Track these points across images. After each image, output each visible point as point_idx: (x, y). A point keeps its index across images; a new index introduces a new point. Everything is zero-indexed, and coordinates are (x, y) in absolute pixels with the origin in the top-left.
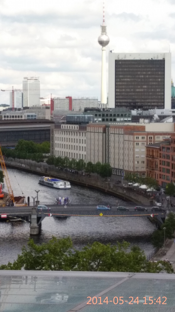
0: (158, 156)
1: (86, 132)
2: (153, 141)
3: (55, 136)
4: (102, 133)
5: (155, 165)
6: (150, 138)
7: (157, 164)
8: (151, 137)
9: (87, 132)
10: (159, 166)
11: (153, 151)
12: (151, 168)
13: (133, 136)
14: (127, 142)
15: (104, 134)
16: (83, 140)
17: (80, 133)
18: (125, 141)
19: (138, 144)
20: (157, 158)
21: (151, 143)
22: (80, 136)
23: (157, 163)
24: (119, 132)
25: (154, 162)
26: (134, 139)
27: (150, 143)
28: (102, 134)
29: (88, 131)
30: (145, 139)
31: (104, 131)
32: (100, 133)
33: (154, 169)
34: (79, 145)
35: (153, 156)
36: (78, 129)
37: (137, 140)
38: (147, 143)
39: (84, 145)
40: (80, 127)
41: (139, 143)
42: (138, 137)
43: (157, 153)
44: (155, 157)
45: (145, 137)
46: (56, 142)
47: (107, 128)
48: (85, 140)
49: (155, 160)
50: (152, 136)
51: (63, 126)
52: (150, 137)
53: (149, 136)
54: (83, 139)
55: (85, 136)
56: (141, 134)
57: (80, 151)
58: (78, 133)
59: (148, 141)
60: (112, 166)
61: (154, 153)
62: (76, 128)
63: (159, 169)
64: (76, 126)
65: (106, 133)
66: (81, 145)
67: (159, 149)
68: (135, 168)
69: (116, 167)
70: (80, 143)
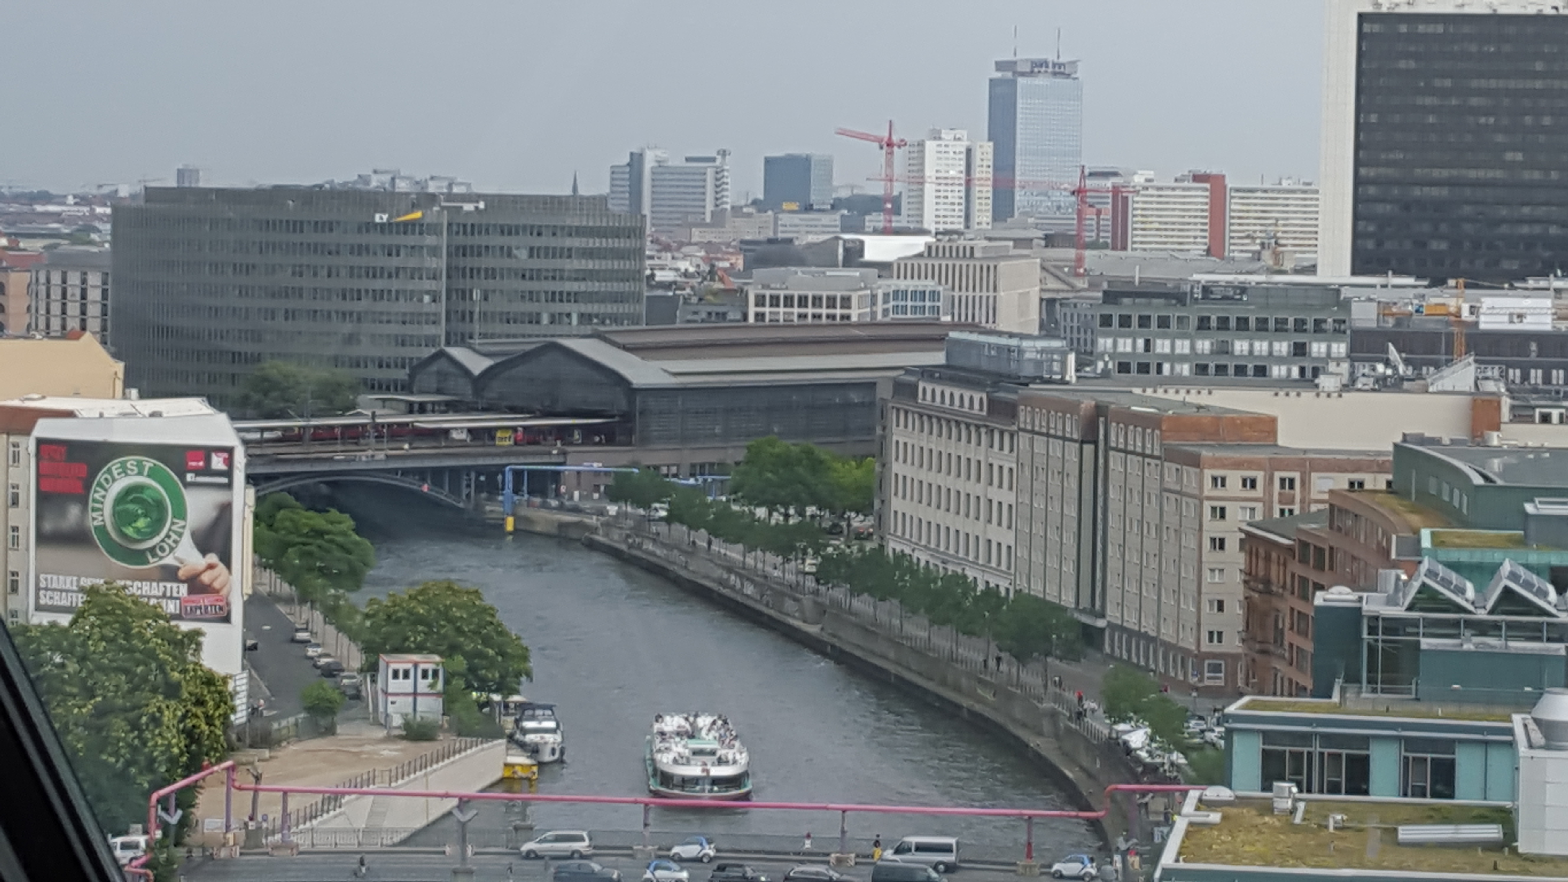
0: (1284, 587)
1: (1015, 428)
2: (1298, 499)
3: (895, 438)
4: (1075, 441)
5: (1276, 628)
6: (1282, 486)
7: (1280, 626)
8: (1292, 481)
9: (1020, 430)
10: (1288, 637)
11: (1268, 559)
12: (1258, 646)
13: (1198, 470)
14: (1173, 497)
15: (1088, 448)
16: (1001, 467)
17: (991, 432)
18: (1166, 494)
19: (1223, 516)
20: (1281, 596)
21: (1287, 508)
22: (992, 446)
23: (1283, 619)
24: (1144, 447)
25: (1273, 614)
26: (1201, 487)
27: (1282, 512)
28: (1077, 445)
29: (1022, 426)
30: (1259, 492)
31: (1089, 436)
32: (1072, 440)
33: (1272, 648)
34: (986, 496)
35: (1267, 582)
36: (984, 413)
37: (1219, 492)
38: (1270, 508)
39: (1008, 497)
40: (990, 401)
41: (1230, 507)
42: (1223, 480)
43: (1282, 568)
44: (1274, 589)
45: (1260, 476)
46: (897, 467)
47: (1102, 419)
48: (1011, 470)
49: (1276, 603)
50: (1296, 476)
51: (924, 390)
52: (1283, 480)
53: (1278, 475)
54: (1001, 463)
55: (1011, 450)
56: (1237, 465)
57: (989, 527)
58: (983, 430)
59: (1276, 497)
60: (1113, 614)
61: (1274, 568)
62: (976, 406)
63: (1287, 655)
64: (977, 397)
65: (1096, 443)
66: (996, 494)
67: (1290, 549)
68: (1205, 636)
69: (1131, 623)
70: (991, 484)
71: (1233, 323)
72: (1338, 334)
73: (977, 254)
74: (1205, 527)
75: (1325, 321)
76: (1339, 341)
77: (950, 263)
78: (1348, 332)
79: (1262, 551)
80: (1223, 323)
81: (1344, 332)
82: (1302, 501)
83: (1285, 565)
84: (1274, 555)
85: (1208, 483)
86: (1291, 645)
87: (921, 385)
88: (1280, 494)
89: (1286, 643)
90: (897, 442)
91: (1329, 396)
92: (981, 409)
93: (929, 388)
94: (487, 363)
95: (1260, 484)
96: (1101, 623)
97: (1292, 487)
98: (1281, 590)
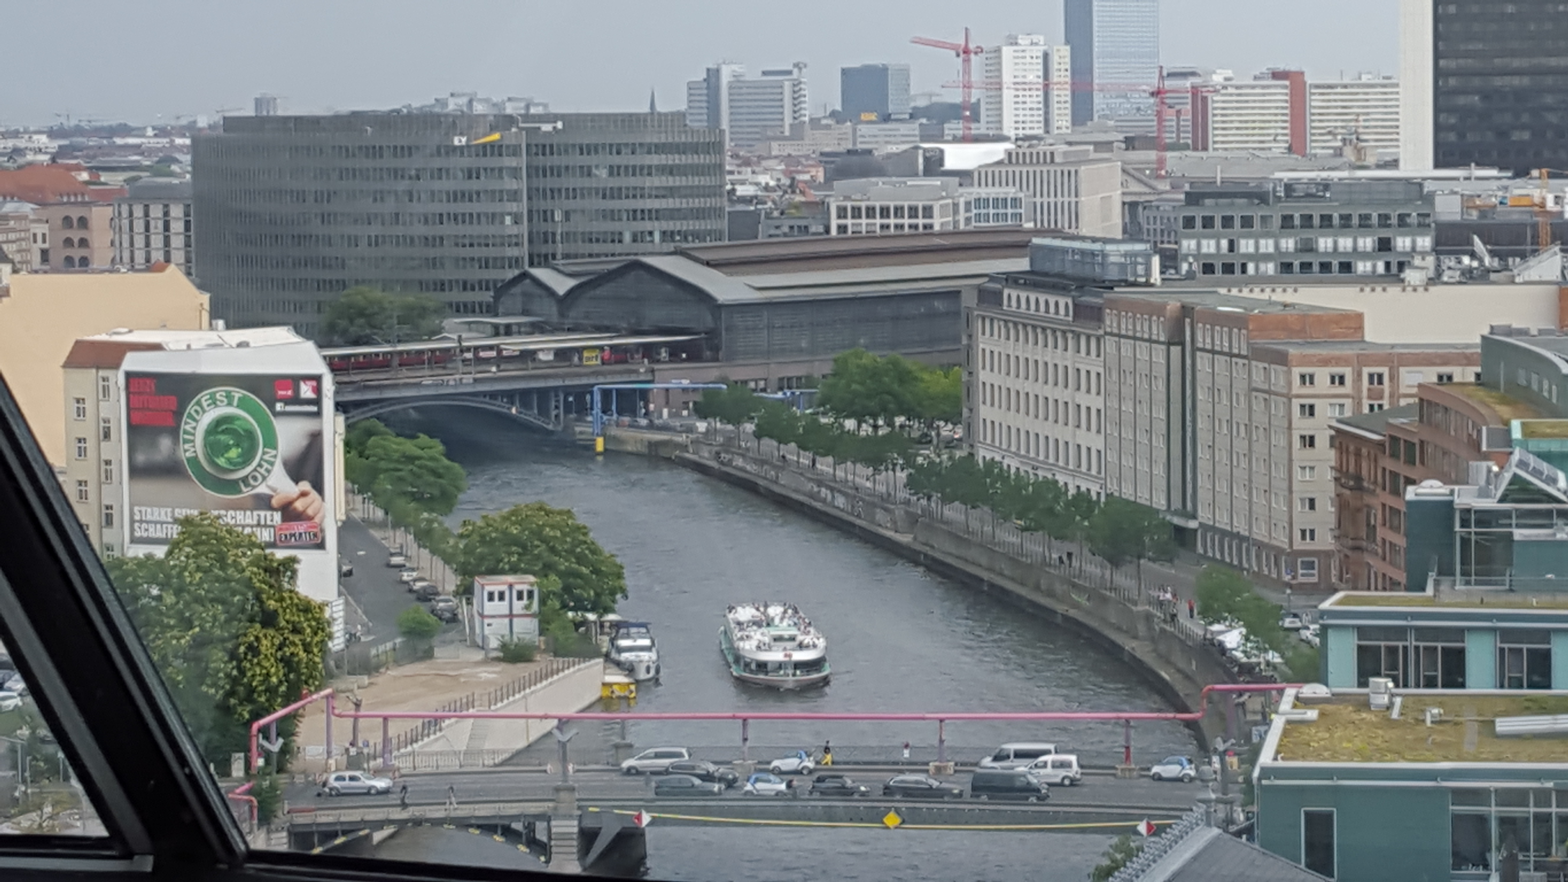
0: (1375, 482)
1: (1101, 332)
2: (1387, 394)
3: (981, 346)
4: (1162, 343)
5: (1368, 524)
6: (1371, 382)
7: (1373, 522)
8: (1380, 376)
9: (1106, 333)
10: (1381, 532)
11: (1358, 454)
12: (1350, 542)
13: (1285, 368)
14: (1261, 396)
15: (1175, 350)
16: (1088, 372)
17: (1077, 336)
18: (1254, 394)
19: (1312, 414)
20: (1373, 492)
21: (1376, 403)
22: (1078, 351)
23: (1375, 515)
24: (1230, 347)
25: (1365, 510)
26: (1289, 384)
27: (1372, 407)
28: (1164, 347)
29: (1108, 330)
30: (1348, 388)
31: (1176, 338)
32: (1157, 342)
33: (1365, 544)
34: (1073, 401)
35: (1358, 478)
36: (1070, 319)
37: (1307, 390)
38: (1359, 404)
39: (1096, 402)
40: (1075, 305)
41: (1318, 403)
42: (1312, 377)
43: (1372, 463)
44: (1365, 484)
45: (1348, 372)
46: (984, 375)
47: (1188, 320)
48: (1098, 374)
49: (1368, 499)
50: (1385, 371)
51: (1009, 296)
52: (1371, 376)
53: (1366, 371)
54: (1088, 368)
55: (1098, 355)
56: (1325, 362)
57: (1078, 432)
58: (1070, 336)
59: (1365, 393)
60: (1204, 515)
61: (1364, 465)
62: (1062, 311)
63: (1380, 551)
64: (1062, 302)
65: (1182, 344)
66: (1083, 399)
67: (1381, 444)
68: (1297, 535)
69: (1223, 523)
70: (1078, 389)
71: (1316, 221)
72: (1422, 227)
73: (1058, 159)
74: (1294, 426)
75: (1409, 215)
76: (1422, 234)
77: (1031, 169)
78: (1433, 225)
79: (1352, 448)
80: (1307, 221)
81: (1429, 225)
82: (1391, 396)
83: (1376, 461)
84: (1364, 451)
85: (1297, 380)
86: (1384, 540)
87: (1006, 292)
88: (1369, 390)
89: (1379, 539)
90: (984, 350)
91: (1415, 290)
92: (1067, 315)
93: (1014, 294)
94: (571, 283)
95: (1348, 380)
96: (1193, 524)
97: (1380, 382)
98: (1372, 487)
